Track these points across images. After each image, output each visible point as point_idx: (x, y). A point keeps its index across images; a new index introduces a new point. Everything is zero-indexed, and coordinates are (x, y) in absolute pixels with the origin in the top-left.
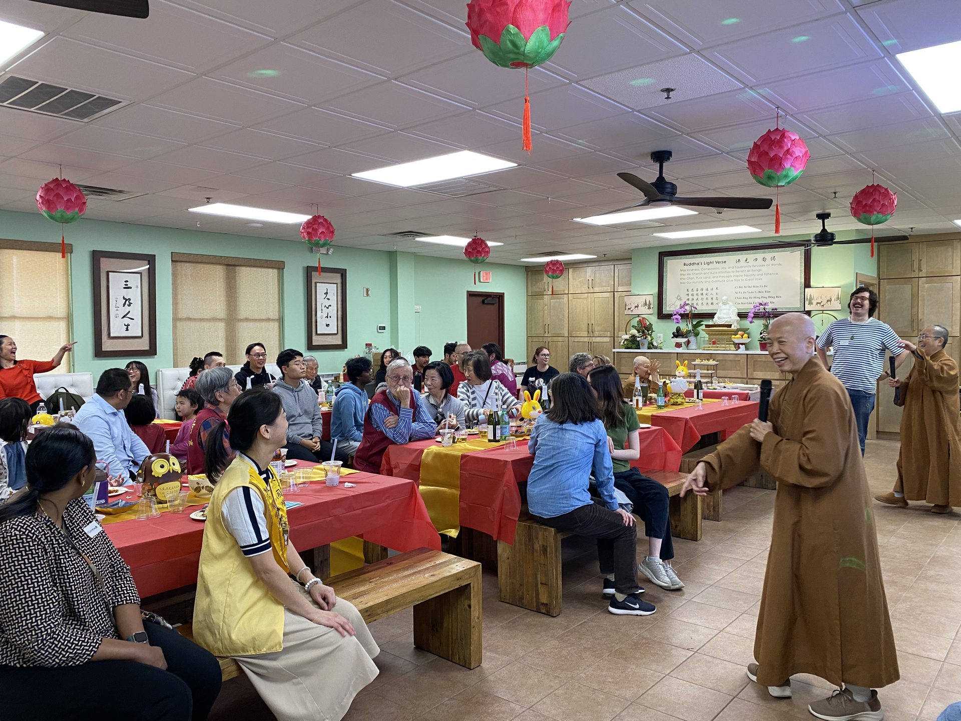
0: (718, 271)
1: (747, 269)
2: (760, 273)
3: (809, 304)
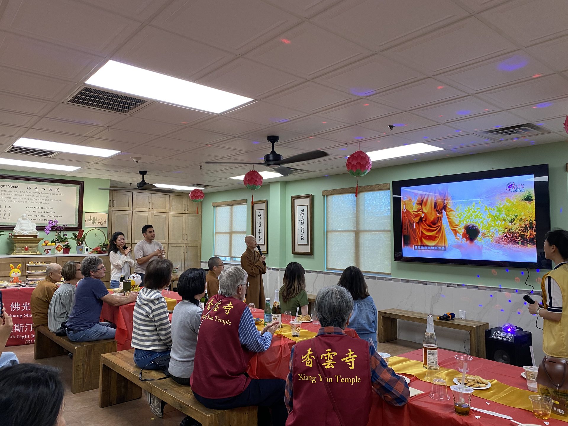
0: (11, 193)
1: (36, 195)
2: (48, 198)
3: (92, 223)
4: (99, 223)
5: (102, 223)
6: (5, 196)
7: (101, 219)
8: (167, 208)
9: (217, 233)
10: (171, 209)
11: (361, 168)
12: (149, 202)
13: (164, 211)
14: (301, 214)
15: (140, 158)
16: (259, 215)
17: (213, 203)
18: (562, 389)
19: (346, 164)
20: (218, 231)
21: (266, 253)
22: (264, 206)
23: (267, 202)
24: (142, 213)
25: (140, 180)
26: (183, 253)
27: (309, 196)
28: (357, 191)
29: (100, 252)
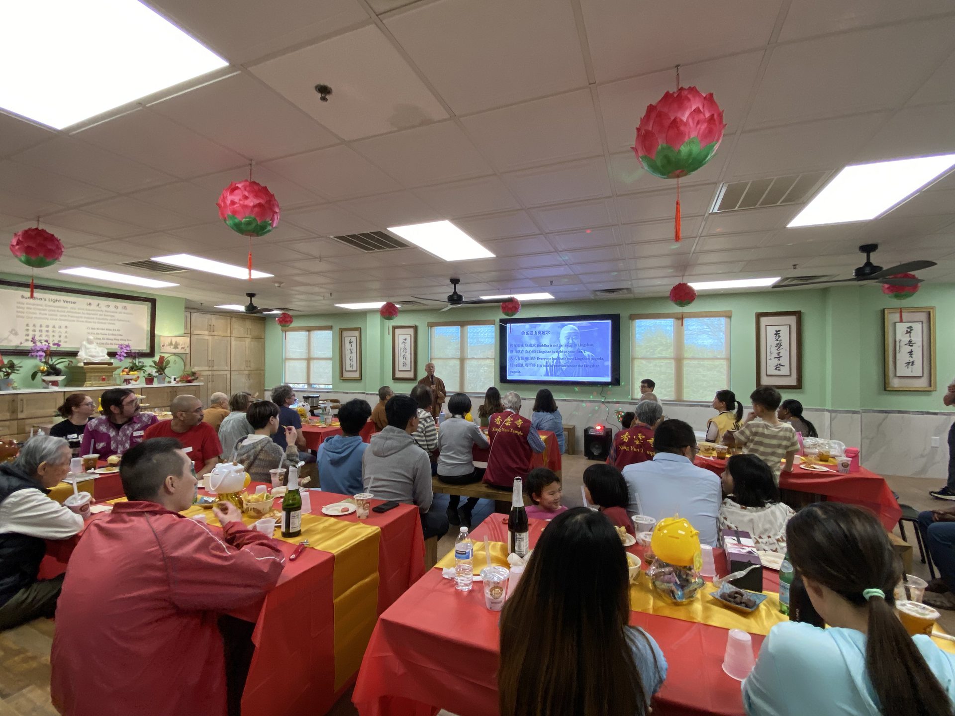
0: (66, 310)
1: (99, 313)
2: (113, 318)
3: (174, 348)
5: (185, 349)
6: (59, 314)
7: (184, 344)
8: (229, 331)
9: (286, 359)
10: (234, 332)
12: (209, 324)
13: (225, 334)
14: (403, 343)
15: (282, 283)
16: (350, 343)
20: (289, 357)
23: (359, 329)
24: (202, 337)
26: (246, 381)
27: (412, 326)
28: (463, 324)
29: (189, 382)
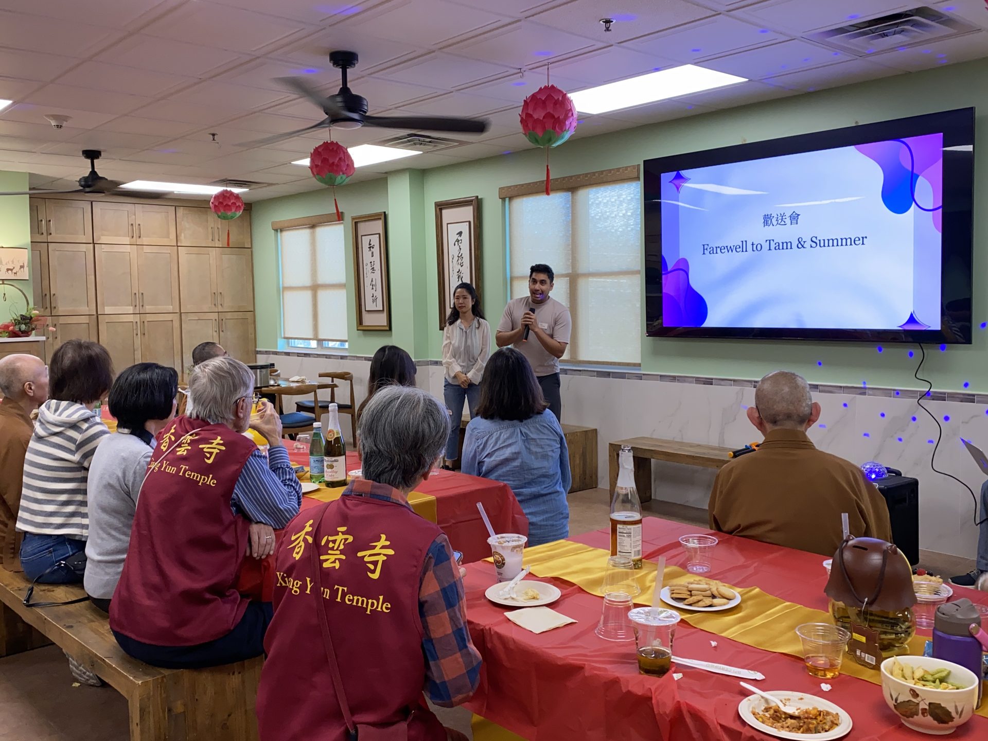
4: (8, 270)
5: (14, 271)
7: (13, 262)
8: (173, 236)
9: (286, 288)
10: (182, 237)
11: (554, 128)
12: (130, 223)
13: (165, 241)
14: (456, 243)
15: (66, 118)
16: (370, 248)
17: (273, 223)
18: (875, 608)
19: (519, 119)
20: (286, 285)
21: (387, 328)
22: (378, 226)
23: (385, 216)
24: (116, 249)
25: (87, 172)
26: (215, 333)
27: (472, 201)
28: (572, 186)
29: (14, 334)
